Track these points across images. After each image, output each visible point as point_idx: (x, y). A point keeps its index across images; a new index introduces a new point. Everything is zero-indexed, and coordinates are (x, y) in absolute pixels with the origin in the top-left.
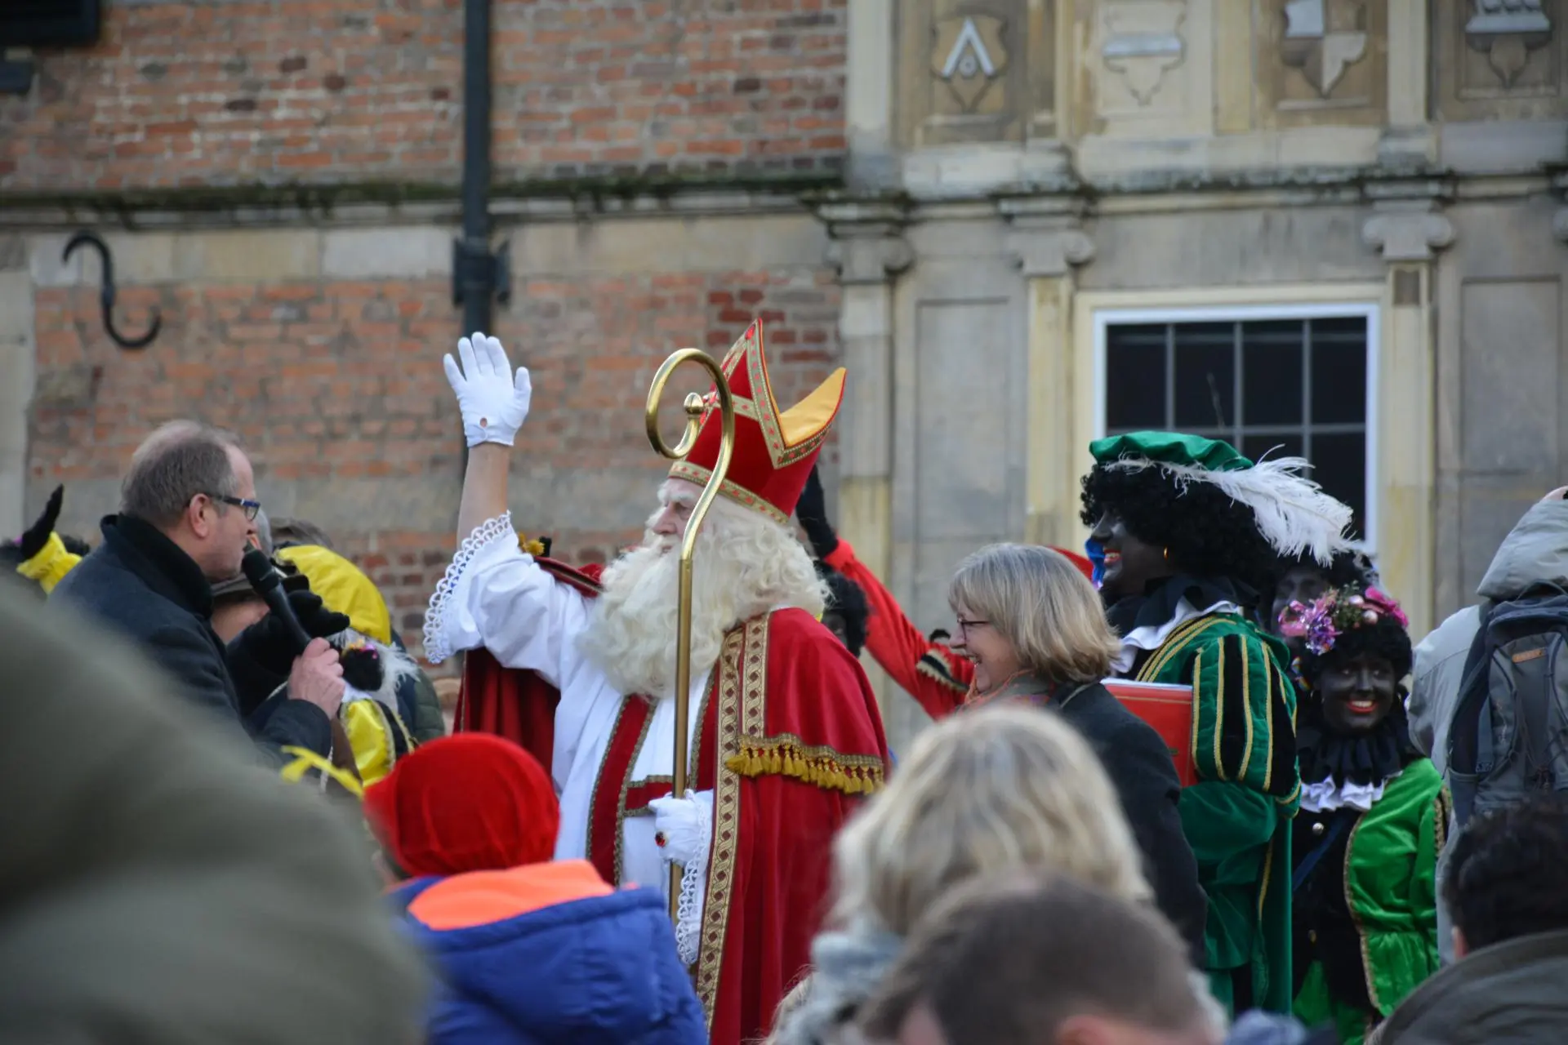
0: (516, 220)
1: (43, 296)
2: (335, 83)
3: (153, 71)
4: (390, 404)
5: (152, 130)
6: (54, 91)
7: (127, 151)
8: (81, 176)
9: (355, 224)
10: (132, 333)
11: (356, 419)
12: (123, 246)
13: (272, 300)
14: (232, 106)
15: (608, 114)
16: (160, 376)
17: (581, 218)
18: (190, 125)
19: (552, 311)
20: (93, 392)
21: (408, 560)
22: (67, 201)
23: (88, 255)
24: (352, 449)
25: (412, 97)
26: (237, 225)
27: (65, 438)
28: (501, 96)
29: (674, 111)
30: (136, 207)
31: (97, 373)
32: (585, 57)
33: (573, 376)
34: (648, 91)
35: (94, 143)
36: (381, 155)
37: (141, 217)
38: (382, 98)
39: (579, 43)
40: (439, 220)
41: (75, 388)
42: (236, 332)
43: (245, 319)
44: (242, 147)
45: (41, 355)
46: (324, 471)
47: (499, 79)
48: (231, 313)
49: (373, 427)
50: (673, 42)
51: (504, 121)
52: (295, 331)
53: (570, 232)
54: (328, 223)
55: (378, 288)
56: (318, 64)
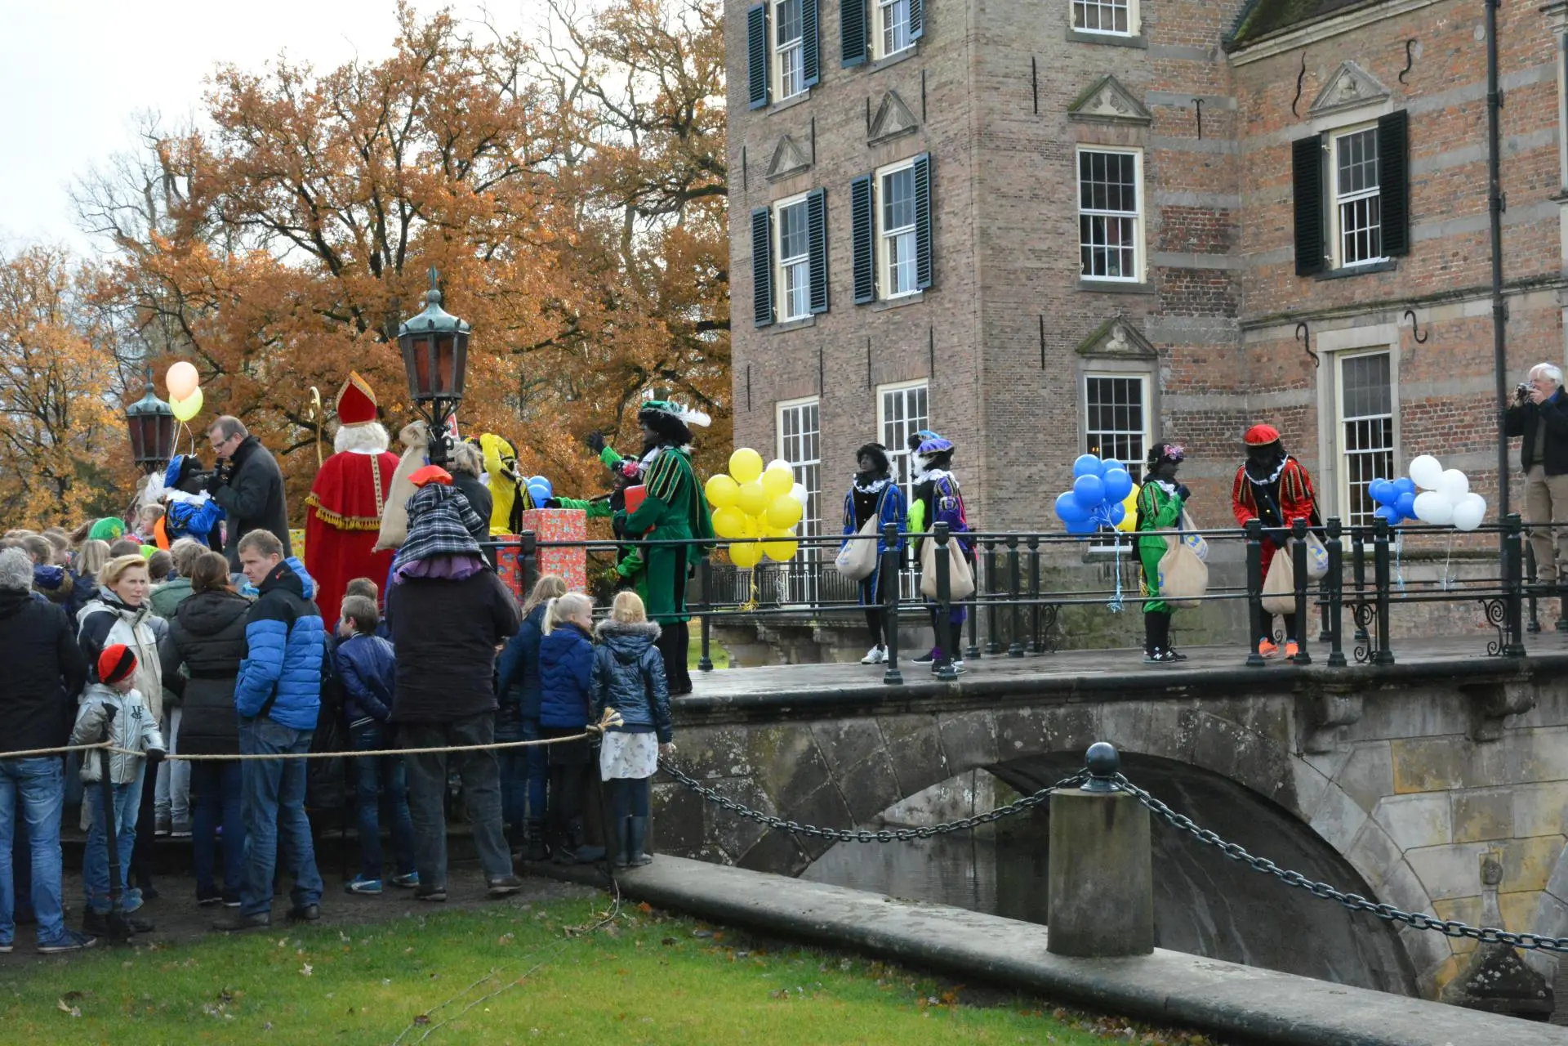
0: (1508, 295)
1: (1401, 329)
2: (1465, 259)
3: (1424, 260)
4: (1482, 354)
5: (1424, 278)
6: (1402, 269)
7: (1418, 285)
8: (1409, 294)
9: (1470, 301)
10: (1421, 339)
11: (1473, 359)
12: (1418, 312)
13: (1452, 326)
14: (1442, 268)
15: (1528, 260)
16: (1428, 351)
17: (1524, 293)
18: (1432, 276)
19: (1519, 322)
20: (1413, 356)
21: (1488, 400)
22: (1402, 301)
23: (1410, 316)
24: (1473, 368)
25: (1483, 261)
26: (1443, 304)
27: (1407, 370)
28: (1503, 258)
29: (1546, 257)
30: (1420, 301)
31: (1414, 351)
32: (1524, 243)
33: (1525, 341)
34: (1539, 252)
35: (1411, 283)
36: (1477, 279)
37: (1421, 304)
38: (1477, 262)
39: (1523, 239)
40: (1489, 297)
41: (1409, 356)
42: (1445, 336)
43: (1447, 332)
44: (1444, 281)
45: (1401, 347)
46: (1467, 376)
47: (1504, 252)
48: (1444, 330)
49: (1477, 361)
50: (1545, 236)
51: (1505, 265)
52: (1459, 334)
53: (1522, 297)
54: (1463, 301)
55: (1477, 319)
56: (1462, 254)
